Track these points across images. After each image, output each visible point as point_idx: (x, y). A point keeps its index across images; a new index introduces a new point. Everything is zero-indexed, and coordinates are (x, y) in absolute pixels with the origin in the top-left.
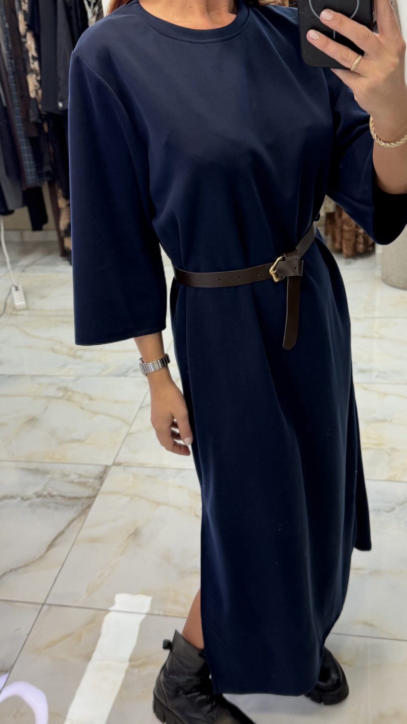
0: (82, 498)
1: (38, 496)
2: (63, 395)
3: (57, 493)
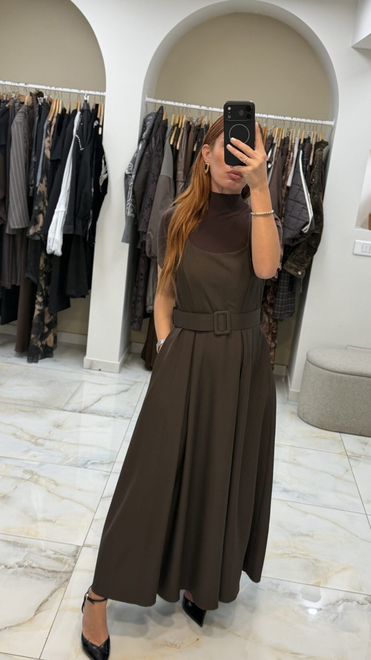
0: (60, 572)
1: (20, 566)
2: (30, 478)
3: (37, 566)
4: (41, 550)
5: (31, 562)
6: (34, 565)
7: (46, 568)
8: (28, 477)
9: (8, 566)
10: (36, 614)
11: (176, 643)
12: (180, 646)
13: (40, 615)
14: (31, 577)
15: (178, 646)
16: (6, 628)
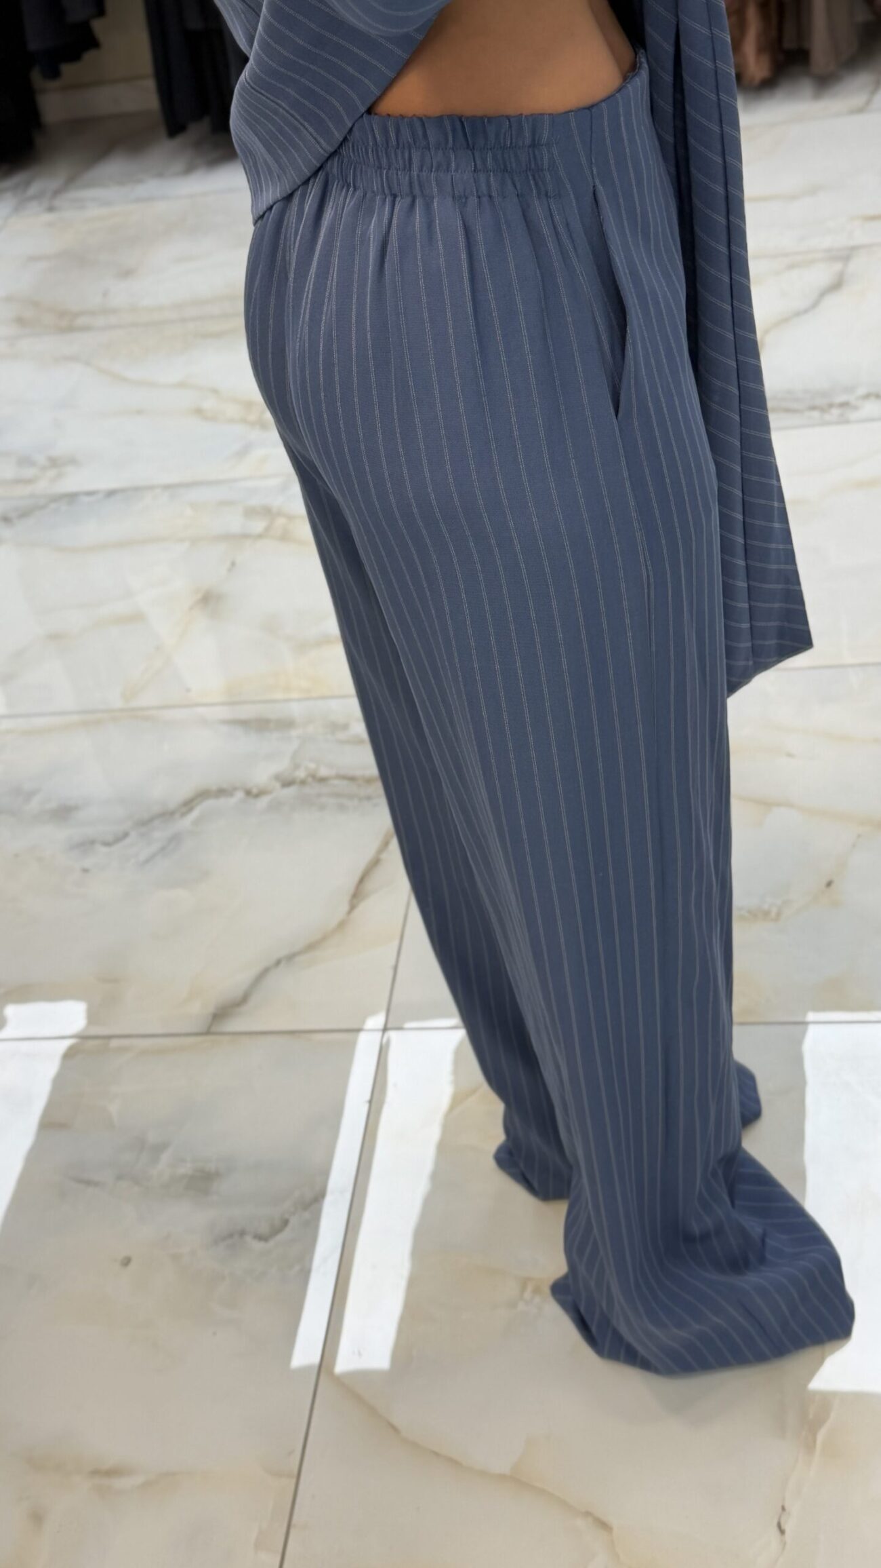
1: (287, 783)
2: (267, 529)
3: (332, 772)
4: (335, 727)
5: (312, 766)
6: (323, 772)
7: (358, 773)
8: (258, 526)
9: (255, 791)
10: (352, 907)
11: (766, 907)
12: (779, 914)
13: (364, 907)
14: (322, 808)
15: (773, 914)
16: (278, 963)
